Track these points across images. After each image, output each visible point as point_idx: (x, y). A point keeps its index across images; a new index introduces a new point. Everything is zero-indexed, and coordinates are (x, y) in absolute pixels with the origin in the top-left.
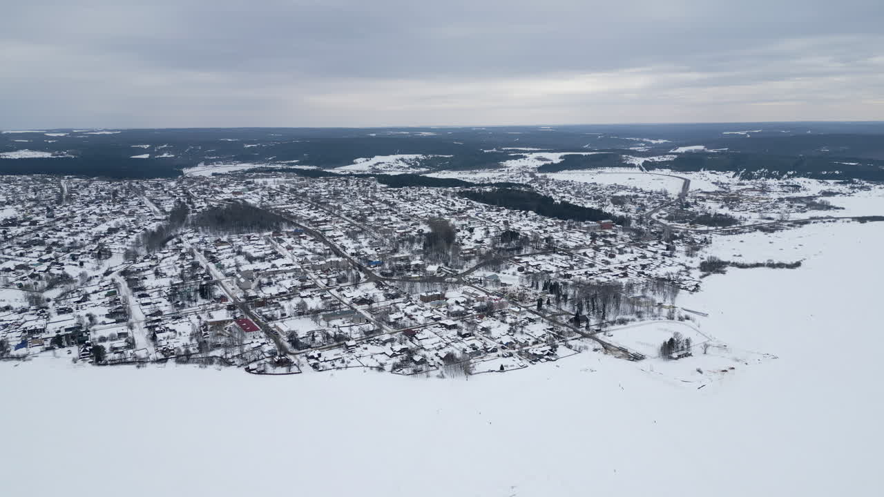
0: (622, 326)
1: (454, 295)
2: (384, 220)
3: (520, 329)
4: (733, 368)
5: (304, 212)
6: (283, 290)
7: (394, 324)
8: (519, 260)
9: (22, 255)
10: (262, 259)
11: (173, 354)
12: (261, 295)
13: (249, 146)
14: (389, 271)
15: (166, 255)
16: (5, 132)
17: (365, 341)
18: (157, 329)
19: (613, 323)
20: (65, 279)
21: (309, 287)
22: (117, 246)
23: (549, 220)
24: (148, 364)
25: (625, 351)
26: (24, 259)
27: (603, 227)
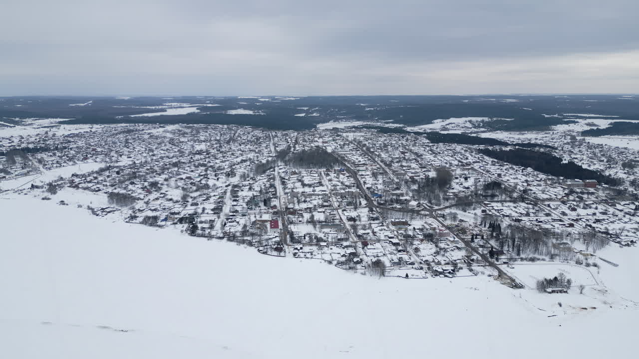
0: (530, 263)
1: (417, 223)
2: (405, 166)
4: (595, 308)
5: (357, 158)
6: (311, 206)
7: (359, 236)
8: (488, 204)
9: (192, 171)
10: (310, 186)
11: (228, 235)
12: (297, 207)
13: (369, 109)
14: (382, 202)
15: (262, 178)
16: (239, 98)
17: (333, 244)
18: (230, 220)
19: (522, 259)
20: (207, 186)
21: (327, 206)
22: (240, 170)
23: (542, 176)
24: (214, 239)
25: (513, 281)
26: (192, 173)
27: (587, 185)
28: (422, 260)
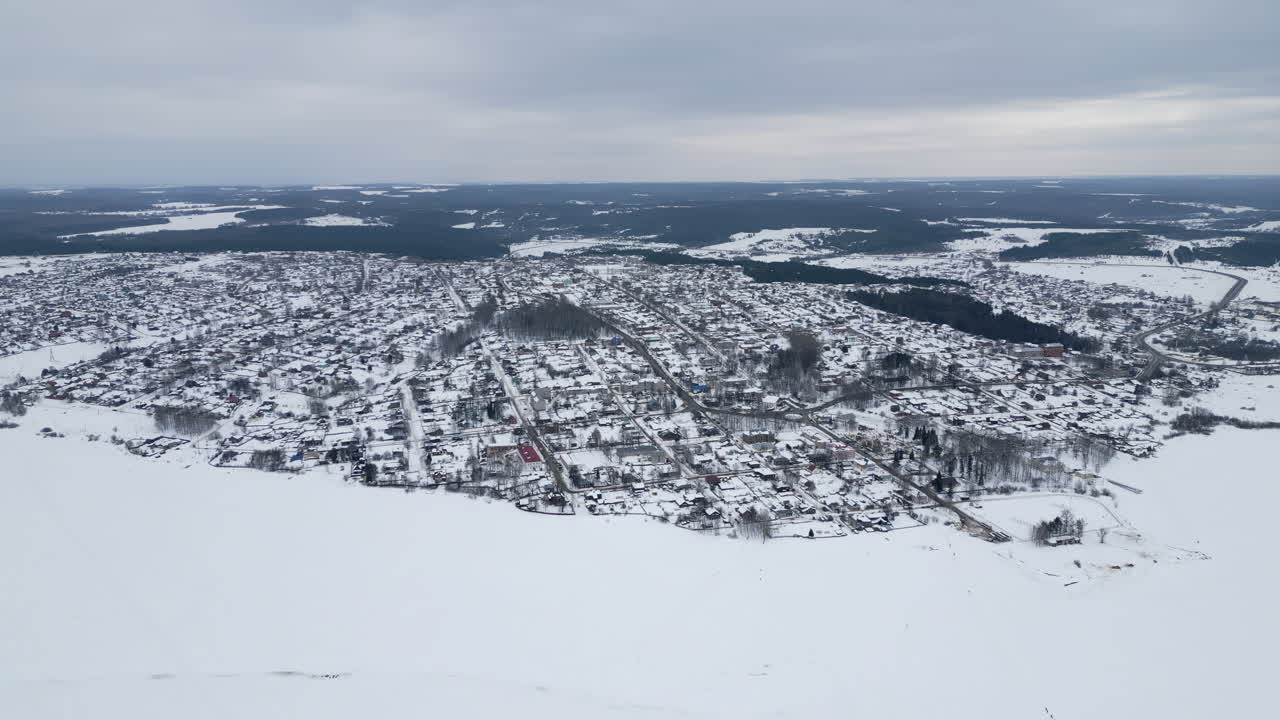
0: (1003, 496)
1: (789, 437)
2: (729, 330)
3: (855, 489)
4: (1131, 565)
5: (631, 314)
6: (581, 414)
7: (698, 468)
8: (897, 395)
9: (310, 354)
10: (565, 374)
11: (444, 480)
12: (555, 418)
13: (599, 213)
14: (714, 400)
15: (460, 363)
17: (656, 485)
18: (434, 450)
19: (989, 491)
20: (351, 385)
21: (612, 413)
22: (410, 349)
23: (969, 339)
24: (418, 489)
25: (988, 529)
26: (311, 358)
27: (1047, 353)
28: (825, 503)
